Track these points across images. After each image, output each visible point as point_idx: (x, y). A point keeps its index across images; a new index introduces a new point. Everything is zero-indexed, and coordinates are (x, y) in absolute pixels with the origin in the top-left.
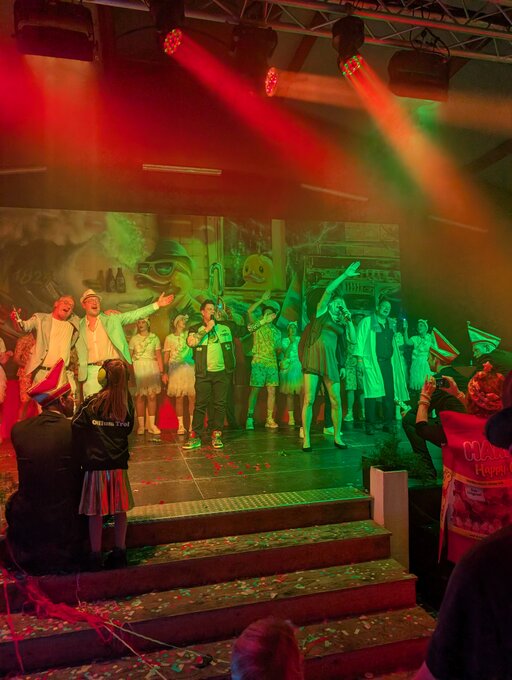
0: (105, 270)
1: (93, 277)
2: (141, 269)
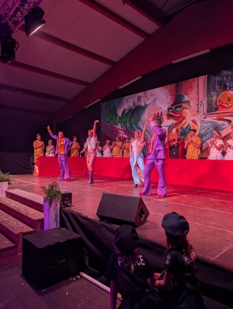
2: (169, 110)
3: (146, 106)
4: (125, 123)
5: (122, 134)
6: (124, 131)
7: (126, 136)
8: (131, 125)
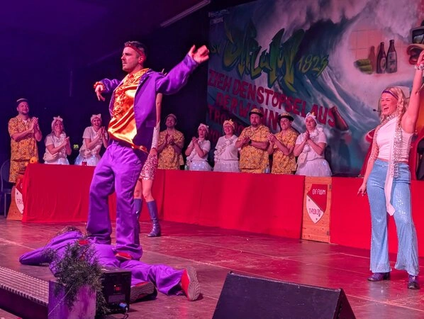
0: (377, 46)
1: (364, 56)
2: (415, 37)
3: (345, 23)
4: (282, 72)
5: (271, 105)
6: (277, 95)
7: (283, 112)
8: (298, 77)
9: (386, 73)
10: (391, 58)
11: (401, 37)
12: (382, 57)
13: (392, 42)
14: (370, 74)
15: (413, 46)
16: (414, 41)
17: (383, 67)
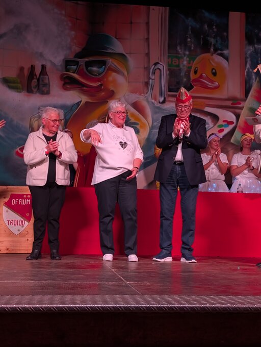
0: (27, 67)
1: (12, 74)
2: (68, 67)
9: (38, 94)
10: (43, 81)
11: (53, 64)
12: (33, 79)
13: (43, 67)
14: (20, 92)
15: (66, 74)
16: (67, 70)
17: (35, 88)
